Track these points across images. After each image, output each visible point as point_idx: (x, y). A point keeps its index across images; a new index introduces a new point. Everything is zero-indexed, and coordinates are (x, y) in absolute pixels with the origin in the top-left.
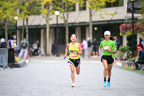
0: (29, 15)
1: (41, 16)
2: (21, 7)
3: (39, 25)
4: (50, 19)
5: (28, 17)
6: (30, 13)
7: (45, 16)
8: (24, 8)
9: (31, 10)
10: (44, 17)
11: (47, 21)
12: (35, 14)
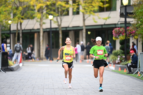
0: (22, 19)
1: (35, 20)
2: (15, 11)
3: (33, 29)
4: (44, 23)
5: (22, 21)
6: (23, 17)
7: (39, 20)
8: (18, 12)
9: (25, 14)
10: (37, 21)
11: (41, 25)
12: (28, 18)
